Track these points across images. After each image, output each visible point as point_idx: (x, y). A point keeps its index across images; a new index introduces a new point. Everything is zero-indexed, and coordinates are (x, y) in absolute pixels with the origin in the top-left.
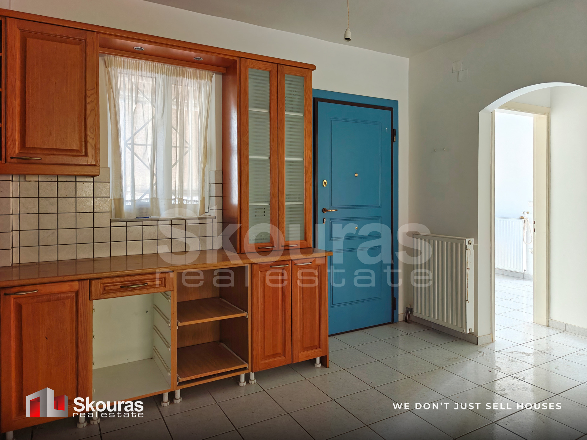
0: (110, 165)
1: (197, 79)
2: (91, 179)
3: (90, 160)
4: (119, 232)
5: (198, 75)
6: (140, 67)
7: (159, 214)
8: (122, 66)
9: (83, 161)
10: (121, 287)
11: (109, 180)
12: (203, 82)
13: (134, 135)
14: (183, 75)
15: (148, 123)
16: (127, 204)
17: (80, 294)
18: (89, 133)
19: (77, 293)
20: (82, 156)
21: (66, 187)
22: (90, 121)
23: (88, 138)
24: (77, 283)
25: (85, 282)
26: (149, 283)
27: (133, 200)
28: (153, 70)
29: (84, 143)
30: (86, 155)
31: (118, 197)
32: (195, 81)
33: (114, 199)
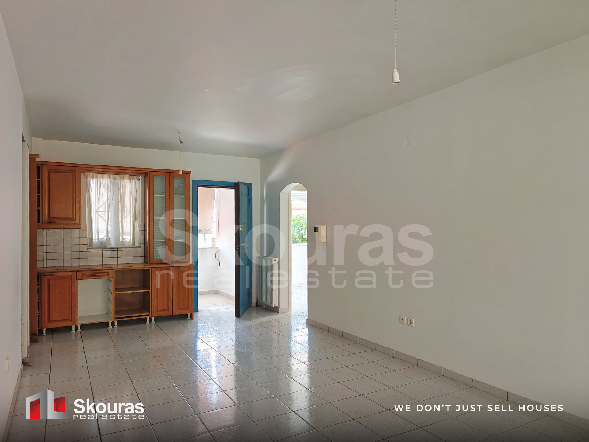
0: (87, 223)
1: (131, 180)
2: (78, 230)
3: (77, 222)
4: (91, 254)
6: (102, 177)
7: (111, 245)
8: (93, 177)
9: (74, 222)
10: (90, 275)
11: (87, 229)
12: (133, 181)
13: (98, 208)
14: (123, 179)
15: (105, 202)
16: (95, 241)
17: (73, 277)
18: (77, 210)
19: (71, 276)
20: (74, 220)
21: (67, 233)
22: (77, 205)
23: (76, 212)
24: (71, 272)
25: (74, 272)
26: (102, 274)
27: (98, 239)
28: (108, 178)
29: (74, 215)
30: (75, 220)
31: (91, 238)
32: (129, 181)
33: (89, 239)
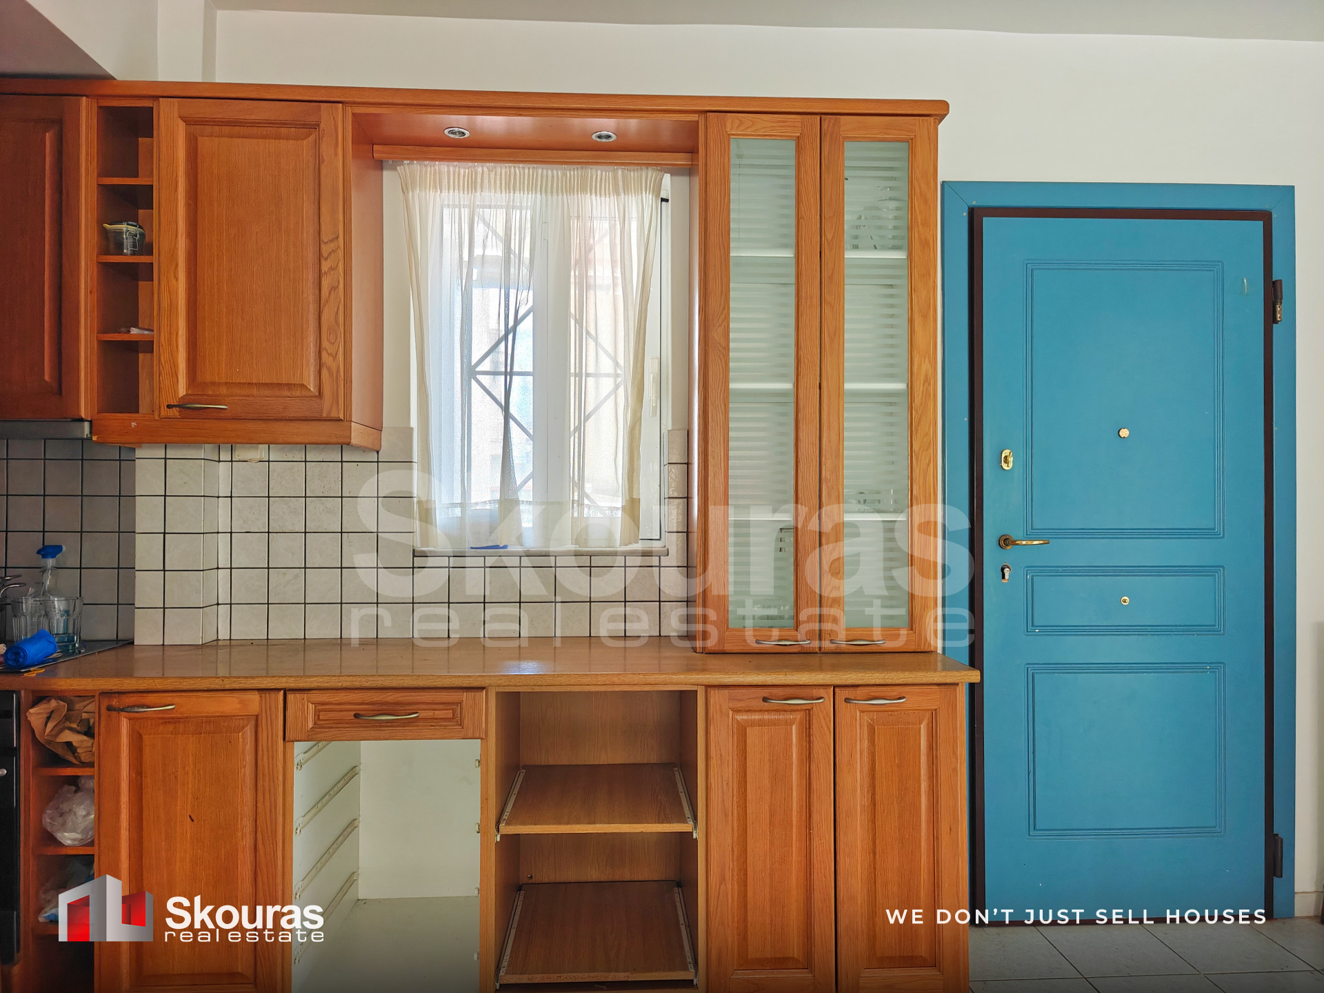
0: (414, 422)
1: (618, 195)
2: (374, 456)
3: (327, 407)
5: (621, 183)
10: (356, 716)
11: (412, 456)
16: (448, 513)
17: (264, 724)
18: (325, 344)
19: (257, 719)
20: (311, 397)
21: (322, 475)
22: (327, 316)
23: (324, 356)
24: (255, 697)
25: (273, 694)
26: (423, 714)
28: (510, 186)
29: (314, 367)
30: (320, 396)
32: (613, 198)
